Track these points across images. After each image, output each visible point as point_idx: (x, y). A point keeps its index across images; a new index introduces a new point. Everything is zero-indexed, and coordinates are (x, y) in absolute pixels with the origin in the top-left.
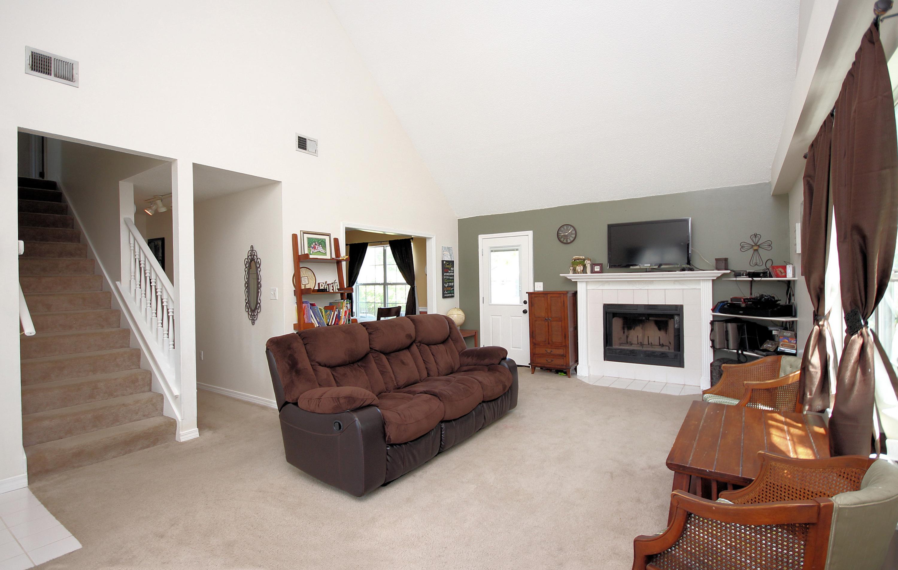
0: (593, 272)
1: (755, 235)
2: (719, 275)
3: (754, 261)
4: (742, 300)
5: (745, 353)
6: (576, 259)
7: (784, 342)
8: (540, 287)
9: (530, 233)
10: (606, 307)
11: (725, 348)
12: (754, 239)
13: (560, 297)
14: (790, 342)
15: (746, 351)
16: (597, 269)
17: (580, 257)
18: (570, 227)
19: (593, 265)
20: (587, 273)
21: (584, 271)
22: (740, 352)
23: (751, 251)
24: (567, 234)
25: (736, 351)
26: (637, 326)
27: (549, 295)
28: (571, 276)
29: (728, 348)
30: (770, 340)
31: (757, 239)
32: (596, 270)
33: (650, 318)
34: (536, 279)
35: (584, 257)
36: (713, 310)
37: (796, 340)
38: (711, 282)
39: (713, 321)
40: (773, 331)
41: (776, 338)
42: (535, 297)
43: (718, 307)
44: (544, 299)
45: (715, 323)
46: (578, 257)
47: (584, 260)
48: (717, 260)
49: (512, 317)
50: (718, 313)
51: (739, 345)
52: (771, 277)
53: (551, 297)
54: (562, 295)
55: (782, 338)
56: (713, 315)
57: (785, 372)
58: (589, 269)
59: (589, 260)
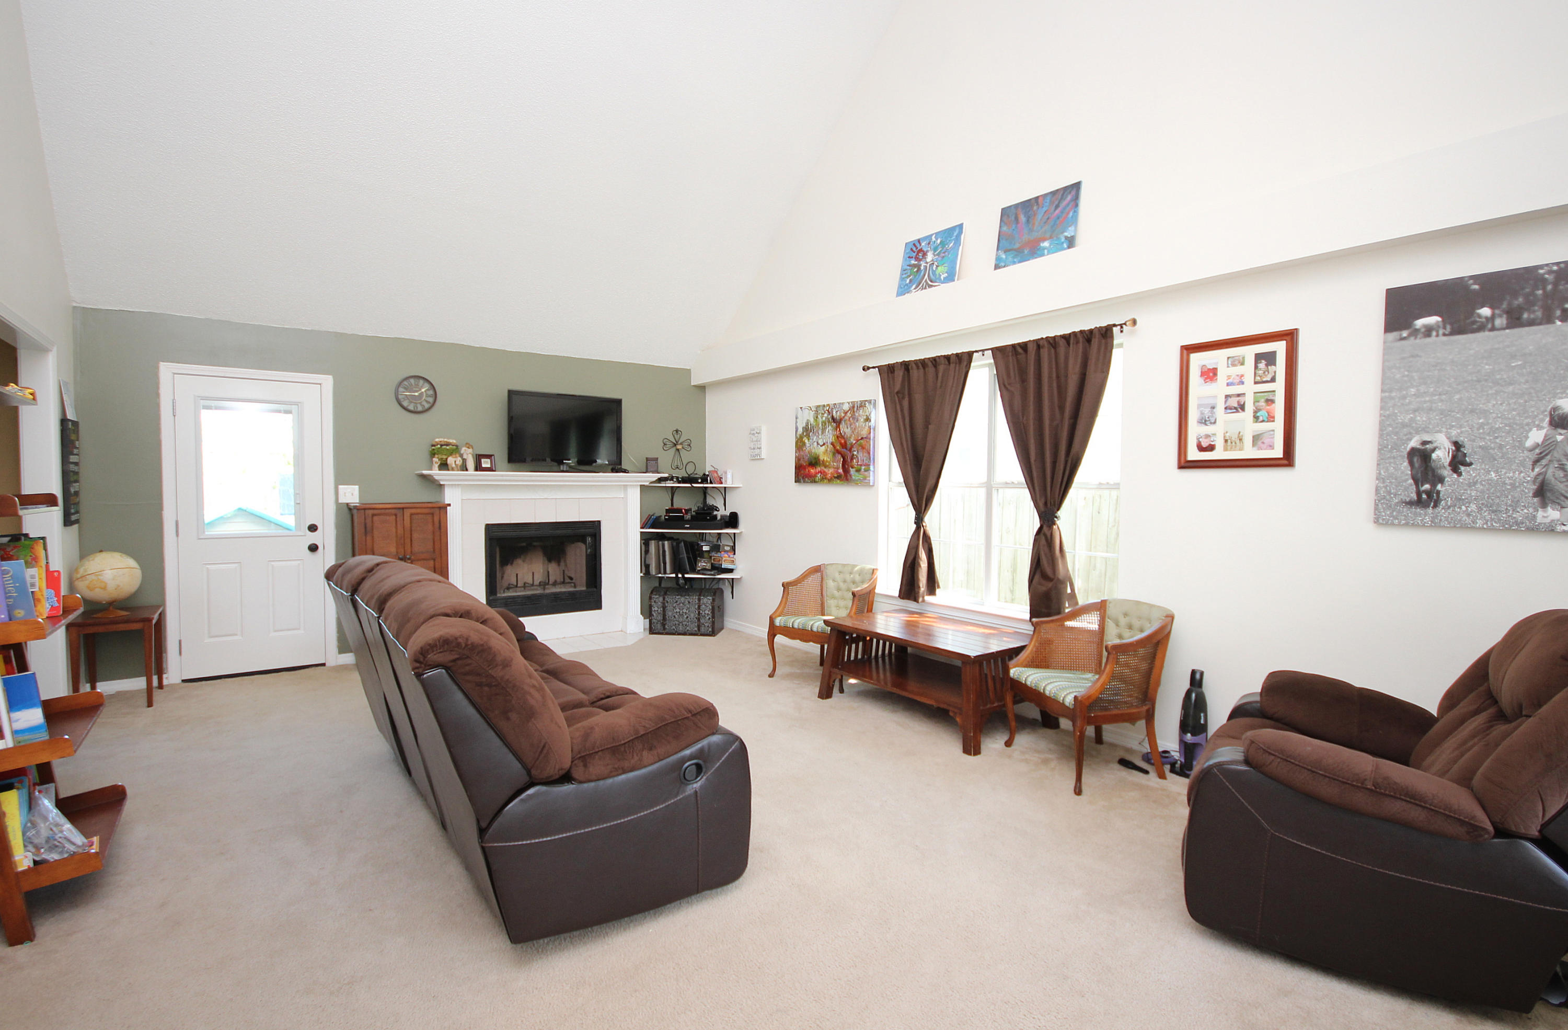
0: (478, 467)
1: (677, 431)
2: (654, 479)
3: (675, 464)
4: (683, 511)
5: (686, 576)
6: (443, 443)
7: (725, 557)
8: (351, 495)
9: (328, 381)
10: (489, 528)
11: (660, 573)
12: (676, 436)
13: (433, 514)
14: (729, 557)
15: (687, 573)
16: (486, 463)
17: (448, 441)
18: (421, 382)
19: (478, 458)
20: (467, 470)
21: (464, 468)
22: (680, 576)
23: (674, 449)
24: (416, 394)
25: (674, 575)
26: (516, 559)
27: (409, 510)
28: (435, 472)
29: (665, 573)
30: (700, 557)
31: (678, 436)
32: (484, 466)
33: (535, 544)
34: (341, 478)
35: (455, 441)
36: (642, 528)
37: (734, 554)
38: (639, 489)
39: (646, 540)
40: (704, 547)
41: (706, 555)
42: (373, 515)
43: (649, 521)
44: (396, 518)
45: (650, 542)
46: (445, 440)
47: (457, 446)
48: (647, 459)
49: (273, 563)
50: (649, 528)
51: (678, 567)
52: (711, 483)
53: (411, 514)
54: (437, 511)
55: (723, 553)
56: (641, 532)
57: (834, 580)
58: (471, 464)
59: (469, 448)
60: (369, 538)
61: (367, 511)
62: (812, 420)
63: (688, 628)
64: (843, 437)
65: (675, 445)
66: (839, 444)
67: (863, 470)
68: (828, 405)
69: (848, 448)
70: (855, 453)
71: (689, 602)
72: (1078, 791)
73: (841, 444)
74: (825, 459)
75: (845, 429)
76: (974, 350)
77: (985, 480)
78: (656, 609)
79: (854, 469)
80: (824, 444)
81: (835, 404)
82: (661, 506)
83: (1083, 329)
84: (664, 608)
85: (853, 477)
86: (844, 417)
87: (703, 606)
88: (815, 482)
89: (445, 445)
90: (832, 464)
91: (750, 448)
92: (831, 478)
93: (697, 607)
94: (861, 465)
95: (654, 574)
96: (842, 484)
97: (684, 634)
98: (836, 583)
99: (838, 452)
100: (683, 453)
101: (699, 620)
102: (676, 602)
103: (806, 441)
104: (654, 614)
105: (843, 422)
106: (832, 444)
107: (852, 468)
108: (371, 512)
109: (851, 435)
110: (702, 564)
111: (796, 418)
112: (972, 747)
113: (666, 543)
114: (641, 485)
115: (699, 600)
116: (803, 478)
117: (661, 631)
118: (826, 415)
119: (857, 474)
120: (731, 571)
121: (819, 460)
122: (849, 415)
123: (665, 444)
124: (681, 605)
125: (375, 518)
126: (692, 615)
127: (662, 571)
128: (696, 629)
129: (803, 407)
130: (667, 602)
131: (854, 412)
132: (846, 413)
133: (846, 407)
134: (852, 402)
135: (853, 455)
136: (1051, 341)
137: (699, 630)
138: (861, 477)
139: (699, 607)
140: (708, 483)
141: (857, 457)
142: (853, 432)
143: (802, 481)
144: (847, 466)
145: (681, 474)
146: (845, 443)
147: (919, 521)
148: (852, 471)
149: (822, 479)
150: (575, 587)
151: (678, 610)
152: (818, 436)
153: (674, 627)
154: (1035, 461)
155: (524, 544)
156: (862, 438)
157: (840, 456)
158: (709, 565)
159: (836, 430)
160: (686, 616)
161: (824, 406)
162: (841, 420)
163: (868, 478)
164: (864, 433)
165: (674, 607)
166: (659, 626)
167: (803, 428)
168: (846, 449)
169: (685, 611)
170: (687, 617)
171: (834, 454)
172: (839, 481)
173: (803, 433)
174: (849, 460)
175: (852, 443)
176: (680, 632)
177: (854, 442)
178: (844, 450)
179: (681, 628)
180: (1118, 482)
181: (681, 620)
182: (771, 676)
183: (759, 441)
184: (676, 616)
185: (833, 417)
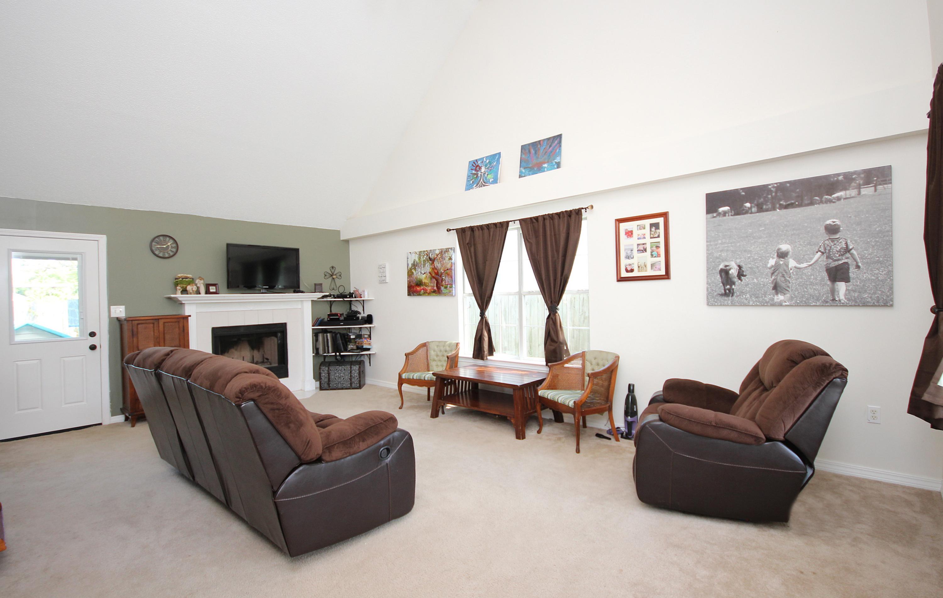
0: (208, 292)
1: (333, 267)
3: (332, 287)
4: (339, 315)
5: (342, 354)
6: (183, 277)
7: (365, 341)
8: (120, 311)
9: (103, 239)
10: (214, 330)
11: (325, 353)
12: (332, 270)
13: (179, 322)
14: (367, 341)
15: (342, 352)
16: (213, 289)
17: (187, 276)
18: (168, 239)
19: (208, 286)
20: (200, 294)
21: (198, 292)
22: (338, 354)
23: (331, 279)
24: (164, 246)
25: (334, 354)
27: (162, 320)
28: (179, 296)
29: (328, 353)
30: (350, 343)
31: (333, 270)
32: (211, 291)
33: (243, 339)
34: (112, 301)
36: (313, 326)
37: (371, 339)
38: (310, 303)
39: (316, 334)
40: (351, 336)
41: (352, 341)
42: (138, 324)
43: (318, 322)
44: (154, 326)
45: (319, 334)
46: (185, 275)
47: (193, 279)
48: (315, 285)
49: (64, 359)
50: (318, 326)
51: (336, 349)
52: (355, 297)
53: (164, 323)
54: (182, 320)
55: (363, 339)
56: (313, 329)
57: (434, 351)
58: (203, 290)
59: (201, 280)
60: (135, 339)
61: (133, 322)
62: (417, 260)
63: (344, 385)
64: (436, 269)
65: (332, 276)
66: (434, 273)
67: (448, 287)
68: (427, 251)
69: (440, 275)
70: (444, 278)
71: (345, 370)
72: (578, 451)
73: (435, 273)
74: (426, 282)
75: (437, 264)
76: (510, 220)
77: (517, 290)
78: (324, 375)
79: (443, 287)
80: (425, 273)
81: (431, 250)
82: (324, 314)
83: (566, 210)
84: (329, 374)
85: (443, 292)
86: (436, 257)
87: (354, 371)
88: (420, 295)
89: (184, 278)
90: (430, 284)
91: (379, 276)
92: (430, 293)
93: (349, 372)
94: (447, 285)
95: (321, 353)
96: (436, 296)
97: (342, 389)
98: (435, 352)
99: (434, 277)
100: (337, 280)
101: (351, 379)
102: (337, 370)
103: (414, 272)
104: (323, 378)
105: (436, 261)
106: (430, 273)
107: (442, 286)
108: (136, 322)
109: (441, 268)
110: (350, 346)
111: (408, 258)
112: (520, 435)
113: (329, 335)
114: (312, 300)
115: (351, 368)
116: (413, 293)
117: (327, 388)
118: (425, 257)
119: (445, 289)
120: (368, 349)
121: (422, 282)
122: (439, 256)
123: (325, 275)
124: (340, 371)
125: (139, 326)
126: (347, 377)
127: (327, 352)
128: (349, 385)
129: (412, 252)
130: (331, 370)
131: (442, 254)
132: (437, 255)
133: (437, 252)
134: (441, 249)
135: (443, 279)
136: (551, 216)
137: (351, 385)
138: (447, 291)
139: (351, 372)
140: (353, 298)
141: (445, 280)
142: (442, 266)
143: (412, 295)
144: (439, 285)
145: (336, 293)
146: (438, 272)
147: (482, 314)
148: (442, 288)
149: (424, 293)
150: (271, 364)
151: (337, 375)
152: (421, 269)
153: (335, 385)
154: (545, 279)
155: (236, 340)
156: (448, 269)
157: (434, 280)
158: (355, 346)
159: (432, 264)
160: (342, 378)
161: (424, 251)
162: (435, 259)
163: (452, 292)
164: (449, 266)
165: (335, 373)
166: (326, 385)
167: (412, 264)
168: (438, 276)
169: (342, 375)
170: (344, 379)
171: (431, 279)
172: (434, 294)
173: (412, 267)
174: (440, 282)
175: (442, 272)
176: (340, 388)
177: (443, 271)
178: (437, 276)
179: (340, 386)
180: (588, 289)
181: (340, 380)
182: (400, 408)
183: (384, 272)
184: (337, 378)
185: (430, 258)
